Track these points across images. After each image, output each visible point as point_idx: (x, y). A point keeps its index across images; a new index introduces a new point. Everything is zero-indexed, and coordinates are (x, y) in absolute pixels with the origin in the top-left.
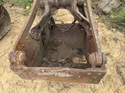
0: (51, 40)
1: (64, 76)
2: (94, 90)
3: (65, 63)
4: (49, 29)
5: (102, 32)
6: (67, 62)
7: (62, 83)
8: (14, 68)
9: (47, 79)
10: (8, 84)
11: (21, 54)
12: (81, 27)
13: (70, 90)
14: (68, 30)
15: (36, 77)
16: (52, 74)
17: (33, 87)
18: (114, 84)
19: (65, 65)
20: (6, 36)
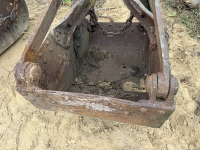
0: (90, 50)
1: (101, 110)
2: (153, 137)
3: (109, 90)
4: (88, 30)
5: (180, 41)
6: (113, 88)
7: (101, 121)
8: (22, 90)
9: (75, 112)
10: (20, 113)
11: (33, 68)
12: (142, 30)
13: (114, 133)
14: (118, 32)
15: (56, 107)
16: (82, 104)
17: (56, 122)
18: (190, 130)
19: (109, 93)
20: (21, 40)
